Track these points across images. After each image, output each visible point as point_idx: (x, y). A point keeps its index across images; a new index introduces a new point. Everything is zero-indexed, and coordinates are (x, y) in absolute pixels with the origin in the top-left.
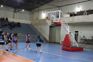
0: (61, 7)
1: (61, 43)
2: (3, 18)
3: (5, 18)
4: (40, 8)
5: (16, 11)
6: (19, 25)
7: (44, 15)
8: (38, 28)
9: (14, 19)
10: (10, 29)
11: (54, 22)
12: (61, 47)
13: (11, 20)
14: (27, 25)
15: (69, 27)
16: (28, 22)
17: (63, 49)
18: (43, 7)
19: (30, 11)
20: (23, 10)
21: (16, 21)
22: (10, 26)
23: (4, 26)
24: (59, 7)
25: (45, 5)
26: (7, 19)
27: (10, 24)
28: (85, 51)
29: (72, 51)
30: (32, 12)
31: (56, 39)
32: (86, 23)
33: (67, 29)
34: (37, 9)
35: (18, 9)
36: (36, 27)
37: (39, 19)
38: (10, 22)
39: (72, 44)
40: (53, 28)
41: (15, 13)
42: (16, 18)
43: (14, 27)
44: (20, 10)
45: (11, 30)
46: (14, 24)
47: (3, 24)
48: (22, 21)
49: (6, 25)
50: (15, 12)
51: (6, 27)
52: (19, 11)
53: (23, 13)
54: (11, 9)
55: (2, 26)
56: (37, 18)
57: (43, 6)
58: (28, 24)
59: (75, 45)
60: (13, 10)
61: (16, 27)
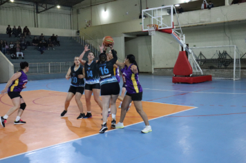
1: (153, 71)
2: (17, 28)
3: (22, 28)
5: (41, 9)
7: (105, 15)
8: (97, 44)
10: (40, 52)
13: (34, 32)
14: (71, 40)
15: (184, 37)
16: (73, 33)
17: (175, 81)
19: (69, 8)
20: (58, 7)
22: (38, 46)
26: (26, 30)
27: (37, 40)
28: (216, 82)
29: (194, 83)
30: (75, 10)
32: (205, 25)
35: (44, 5)
37: (94, 24)
38: (35, 36)
41: (38, 14)
43: (46, 46)
44: (49, 6)
45: (42, 53)
47: (23, 42)
50: (38, 12)
51: (29, 47)
52: (46, 9)
53: (57, 12)
56: (90, 22)
58: (71, 38)
60: (32, 7)
61: (51, 46)
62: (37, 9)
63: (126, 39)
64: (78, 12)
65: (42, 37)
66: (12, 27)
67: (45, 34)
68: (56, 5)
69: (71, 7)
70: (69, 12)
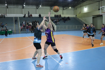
0: (101, 1)
3: (59, 15)
4: (82, 4)
5: (64, 9)
7: (86, 10)
8: (83, 20)
9: (63, 15)
16: (74, 16)
18: (85, 3)
19: (73, 8)
20: (70, 8)
22: (64, 20)
24: (99, 1)
25: (86, 2)
26: (60, 15)
30: (75, 8)
31: (98, 27)
34: (80, 5)
35: (66, 7)
36: (81, 19)
37: (82, 13)
40: (95, 19)
42: (65, 14)
43: (66, 20)
44: (67, 7)
45: (65, 22)
49: (61, 20)
50: (64, 10)
51: (61, 21)
52: (66, 9)
56: (80, 12)
57: (84, 3)
58: (74, 18)
60: (62, 8)
61: (68, 20)
63: (93, 18)
64: (76, 9)
65: (65, 17)
66: (56, 15)
67: (66, 17)
68: (69, 7)
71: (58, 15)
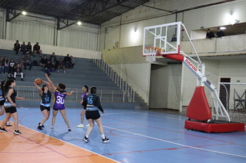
0: (182, 13)
1: (181, 109)
2: (26, 44)
4: (124, 16)
5: (62, 25)
6: (68, 62)
8: (119, 70)
9: (55, 47)
11: (162, 53)
12: (182, 121)
13: (46, 49)
14: (91, 63)
15: (204, 67)
17: (188, 127)
18: (134, 13)
19: (97, 26)
20: (79, 23)
21: (61, 51)
22: (46, 67)
23: (31, 66)
24: (177, 12)
25: (137, 10)
26: (37, 47)
27: (47, 60)
29: (212, 132)
30: (103, 29)
31: (169, 100)
33: (198, 72)
34: (116, 19)
35: (66, 21)
36: (114, 68)
37: (124, 45)
38: (45, 55)
39: (213, 114)
40: (160, 71)
41: (59, 31)
42: (61, 46)
43: (56, 67)
44: (70, 22)
45: (49, 75)
46: (55, 59)
47: (28, 61)
48: (76, 53)
49: (35, 63)
50: (58, 29)
52: (67, 26)
53: (79, 30)
54: (47, 21)
55: (25, 65)
56: (117, 43)
57: (132, 12)
58: (91, 61)
59: (223, 115)
60: (53, 22)
61: (62, 68)
62: (58, 25)
64: (106, 31)
65: (53, 56)
68: (77, 20)
69: (100, 25)
70: (96, 30)
71: (29, 46)
